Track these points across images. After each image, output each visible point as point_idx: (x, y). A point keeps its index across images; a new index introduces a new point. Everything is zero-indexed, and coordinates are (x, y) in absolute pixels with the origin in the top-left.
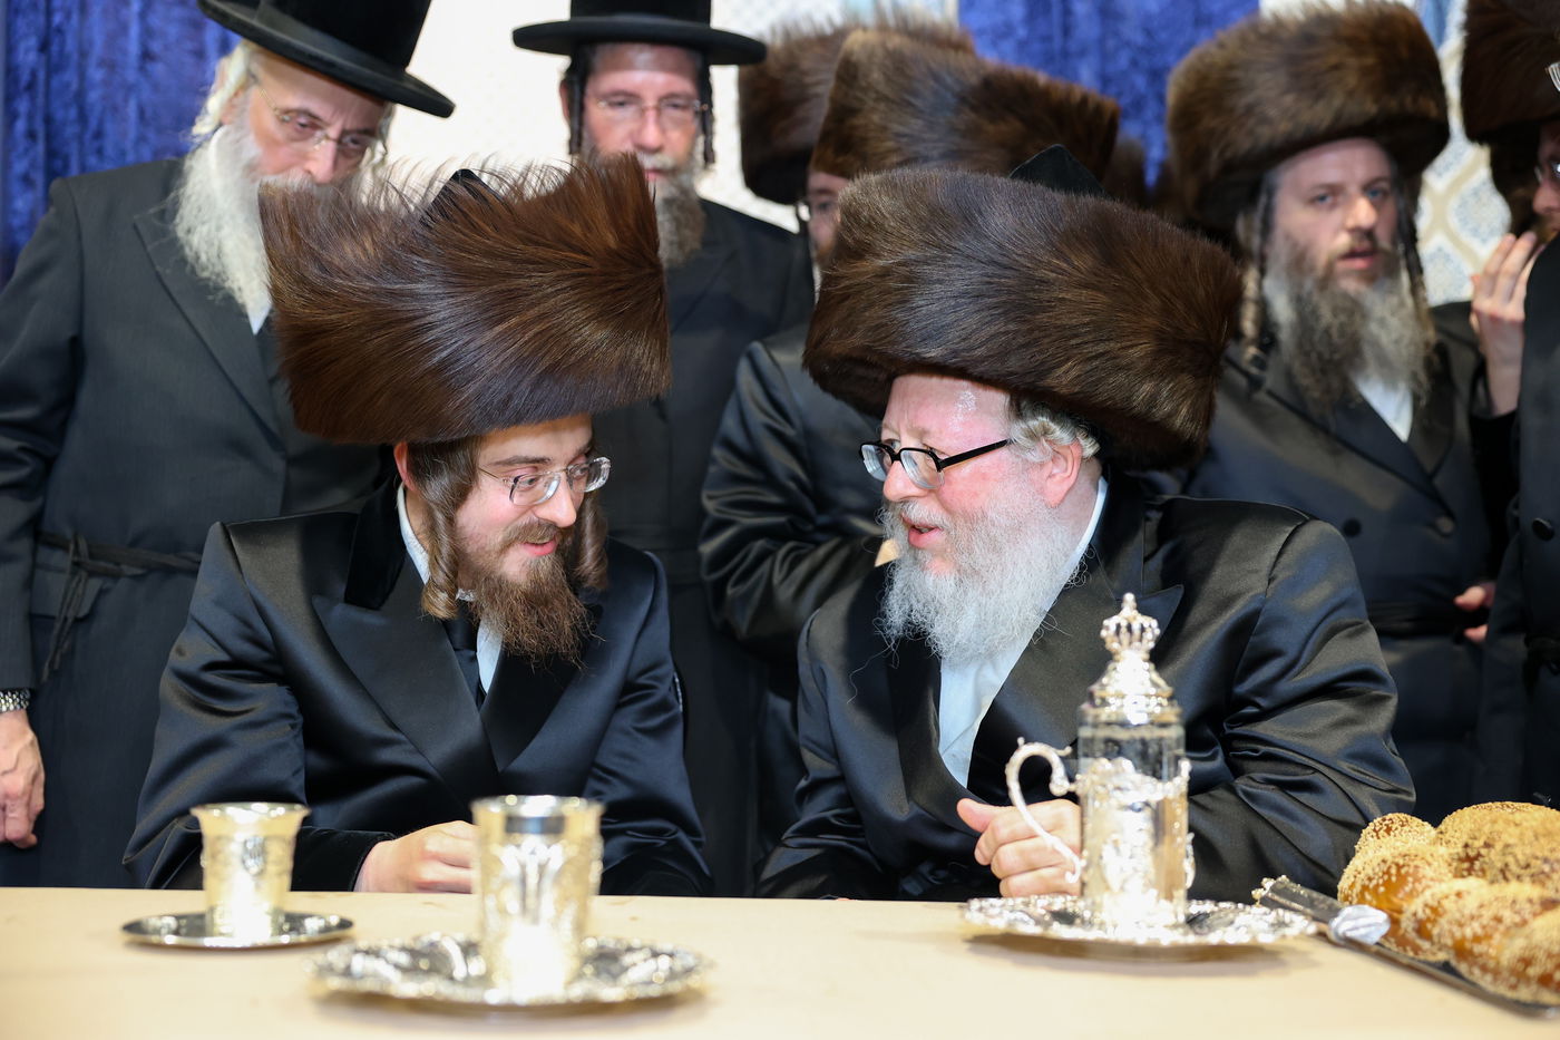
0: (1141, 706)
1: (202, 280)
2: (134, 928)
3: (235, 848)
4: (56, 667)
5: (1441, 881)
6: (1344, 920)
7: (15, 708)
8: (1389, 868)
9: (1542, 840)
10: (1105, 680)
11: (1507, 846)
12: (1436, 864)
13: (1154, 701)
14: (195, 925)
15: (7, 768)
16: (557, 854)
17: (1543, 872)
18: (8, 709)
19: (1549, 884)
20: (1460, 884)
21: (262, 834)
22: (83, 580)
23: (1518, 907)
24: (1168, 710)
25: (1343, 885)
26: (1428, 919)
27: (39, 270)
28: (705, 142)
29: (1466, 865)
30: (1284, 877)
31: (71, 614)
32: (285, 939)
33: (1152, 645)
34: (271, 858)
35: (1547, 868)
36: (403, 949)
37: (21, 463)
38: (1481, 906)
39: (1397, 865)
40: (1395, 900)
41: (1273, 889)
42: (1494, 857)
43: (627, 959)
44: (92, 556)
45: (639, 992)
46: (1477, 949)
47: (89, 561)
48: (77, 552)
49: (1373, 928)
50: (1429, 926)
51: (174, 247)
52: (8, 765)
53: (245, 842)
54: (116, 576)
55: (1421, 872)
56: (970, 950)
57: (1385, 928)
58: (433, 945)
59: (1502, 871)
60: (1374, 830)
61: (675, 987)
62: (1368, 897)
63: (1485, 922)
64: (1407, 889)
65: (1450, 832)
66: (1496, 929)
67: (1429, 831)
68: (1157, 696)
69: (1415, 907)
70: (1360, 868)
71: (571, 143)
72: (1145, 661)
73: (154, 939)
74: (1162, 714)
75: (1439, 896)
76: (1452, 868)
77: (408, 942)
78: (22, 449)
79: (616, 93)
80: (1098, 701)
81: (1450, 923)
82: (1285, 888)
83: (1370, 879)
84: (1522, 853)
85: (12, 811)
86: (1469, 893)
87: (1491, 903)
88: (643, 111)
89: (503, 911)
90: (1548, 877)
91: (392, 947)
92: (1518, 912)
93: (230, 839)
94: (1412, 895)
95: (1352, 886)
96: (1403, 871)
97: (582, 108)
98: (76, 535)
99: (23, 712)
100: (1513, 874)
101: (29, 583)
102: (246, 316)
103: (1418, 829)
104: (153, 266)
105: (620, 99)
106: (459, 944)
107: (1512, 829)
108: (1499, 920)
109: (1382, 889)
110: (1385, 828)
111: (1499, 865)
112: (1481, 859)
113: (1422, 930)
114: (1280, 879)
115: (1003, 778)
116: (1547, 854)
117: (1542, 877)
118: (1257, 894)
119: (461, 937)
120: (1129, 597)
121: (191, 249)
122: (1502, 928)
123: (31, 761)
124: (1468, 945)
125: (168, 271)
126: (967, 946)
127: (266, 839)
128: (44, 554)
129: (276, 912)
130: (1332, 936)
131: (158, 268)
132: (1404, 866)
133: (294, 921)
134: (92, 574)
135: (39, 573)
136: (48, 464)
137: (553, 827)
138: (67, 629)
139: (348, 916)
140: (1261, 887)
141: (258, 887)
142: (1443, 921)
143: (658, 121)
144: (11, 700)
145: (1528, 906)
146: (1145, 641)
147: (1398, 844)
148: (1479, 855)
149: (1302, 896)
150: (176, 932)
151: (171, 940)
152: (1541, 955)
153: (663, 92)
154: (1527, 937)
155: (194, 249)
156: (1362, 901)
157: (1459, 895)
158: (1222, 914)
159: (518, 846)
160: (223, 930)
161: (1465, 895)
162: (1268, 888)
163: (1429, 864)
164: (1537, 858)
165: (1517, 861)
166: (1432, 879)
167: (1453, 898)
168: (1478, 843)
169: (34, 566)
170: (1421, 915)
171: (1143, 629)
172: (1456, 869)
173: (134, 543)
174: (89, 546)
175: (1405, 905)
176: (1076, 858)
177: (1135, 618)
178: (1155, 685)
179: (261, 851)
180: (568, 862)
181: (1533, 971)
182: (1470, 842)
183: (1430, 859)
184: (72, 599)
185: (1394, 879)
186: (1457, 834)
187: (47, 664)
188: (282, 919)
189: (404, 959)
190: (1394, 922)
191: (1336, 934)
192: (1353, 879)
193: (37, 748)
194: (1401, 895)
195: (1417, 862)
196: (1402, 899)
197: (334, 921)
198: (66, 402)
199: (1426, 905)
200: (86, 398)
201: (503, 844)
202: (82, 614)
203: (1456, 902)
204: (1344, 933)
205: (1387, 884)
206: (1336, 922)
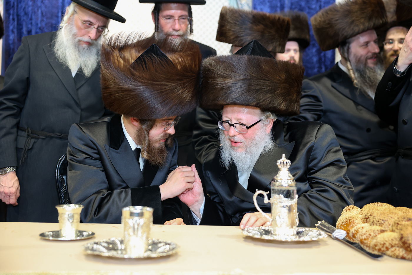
0: (286, 182)
1: (60, 63)
2: (42, 235)
3: (66, 216)
4: (23, 161)
5: (359, 224)
6: (335, 233)
7: (13, 171)
8: (347, 220)
9: (382, 215)
10: (277, 175)
11: (374, 216)
12: (358, 219)
13: (289, 181)
14: (57, 235)
15: (10, 186)
16: (142, 221)
17: (382, 223)
18: (11, 171)
19: (383, 226)
20: (363, 225)
21: (73, 212)
22: (30, 139)
23: (375, 232)
24: (292, 183)
25: (337, 223)
26: (355, 234)
27: (19, 60)
28: (190, 27)
29: (366, 220)
30: (323, 221)
31: (27, 148)
32: (78, 238)
33: (289, 167)
34: (75, 218)
35: (383, 222)
36: (106, 242)
37: (14, 109)
38: (366, 231)
39: (349, 219)
40: (348, 228)
41: (320, 224)
42: (371, 219)
43: (159, 245)
44: (32, 133)
45: (161, 255)
46: (365, 242)
47: (31, 134)
48: (28, 132)
49: (342, 235)
50: (355, 235)
51: (53, 54)
52: (11, 185)
53: (69, 215)
54: (38, 139)
55: (355, 221)
56: (244, 241)
57: (345, 235)
58: (113, 241)
59: (373, 222)
60: (346, 209)
61: (170, 253)
62: (342, 227)
63: (367, 235)
64: (351, 225)
65: (363, 211)
66: (370, 237)
67: (359, 210)
68: (290, 180)
69: (353, 230)
70: (341, 219)
71: (155, 29)
72: (287, 171)
73: (47, 238)
74: (291, 184)
75: (358, 228)
76: (362, 221)
77: (107, 240)
78: (14, 106)
79: (168, 16)
80: (275, 181)
81: (359, 235)
82: (323, 224)
83: (343, 223)
84: (377, 218)
85: (12, 197)
86: (365, 227)
87: (369, 231)
88: (175, 20)
89: (129, 235)
90: (383, 224)
91: (104, 242)
92: (375, 233)
93: (65, 214)
94: (352, 227)
95: (339, 224)
96: (350, 221)
97: (158, 19)
98: (28, 128)
99: (15, 172)
100: (375, 223)
101: (16, 140)
102: (71, 72)
103: (356, 209)
104: (48, 60)
105: (169, 17)
106: (119, 241)
107: (377, 211)
108: (370, 235)
109: (345, 225)
110: (348, 209)
111: (372, 221)
112: (369, 219)
113: (354, 236)
114: (322, 222)
115: (253, 199)
116: (383, 219)
117: (382, 224)
118: (317, 225)
119: (120, 239)
120: (284, 155)
121: (58, 54)
122: (371, 237)
123: (17, 184)
124: (363, 241)
125: (52, 61)
126: (243, 239)
127: (73, 214)
128: (20, 132)
129: (76, 231)
130: (332, 237)
131: (49, 60)
132: (351, 220)
133: (81, 233)
134: (32, 138)
135: (18, 137)
136: (21, 110)
137: (141, 215)
138: (26, 151)
139: (94, 232)
140: (318, 223)
141: (72, 225)
142: (358, 234)
143: (179, 23)
144: (12, 169)
145: (377, 232)
146: (287, 166)
147: (351, 213)
148: (369, 218)
149: (327, 226)
150: (52, 236)
151: (51, 238)
152: (379, 244)
153: (180, 15)
154: (376, 240)
155: (58, 55)
156: (341, 229)
157: (363, 228)
158: (306, 231)
159: (133, 219)
160: (64, 235)
161: (364, 228)
162: (319, 224)
163: (357, 219)
164: (381, 220)
165: (376, 220)
166: (357, 223)
167: (361, 228)
168: (369, 215)
169: (17, 135)
170: (354, 232)
171: (287, 163)
172: (363, 221)
173: (42, 130)
174: (31, 131)
175: (351, 229)
176: (270, 218)
177: (285, 160)
178: (290, 177)
179: (72, 217)
180: (145, 223)
181: (377, 248)
182: (367, 214)
183: (357, 218)
184: (27, 144)
185: (348, 223)
186: (365, 211)
187: (21, 160)
188: (78, 232)
189: (106, 245)
190: (348, 233)
191: (334, 236)
192: (339, 222)
193: (18, 181)
194: (350, 227)
195: (354, 219)
196: (350, 228)
197: (90, 233)
198: (25, 94)
199: (355, 230)
200: (30, 93)
201: (129, 219)
202: (30, 148)
203: (362, 230)
204: (335, 236)
205: (347, 224)
206: (333, 234)
